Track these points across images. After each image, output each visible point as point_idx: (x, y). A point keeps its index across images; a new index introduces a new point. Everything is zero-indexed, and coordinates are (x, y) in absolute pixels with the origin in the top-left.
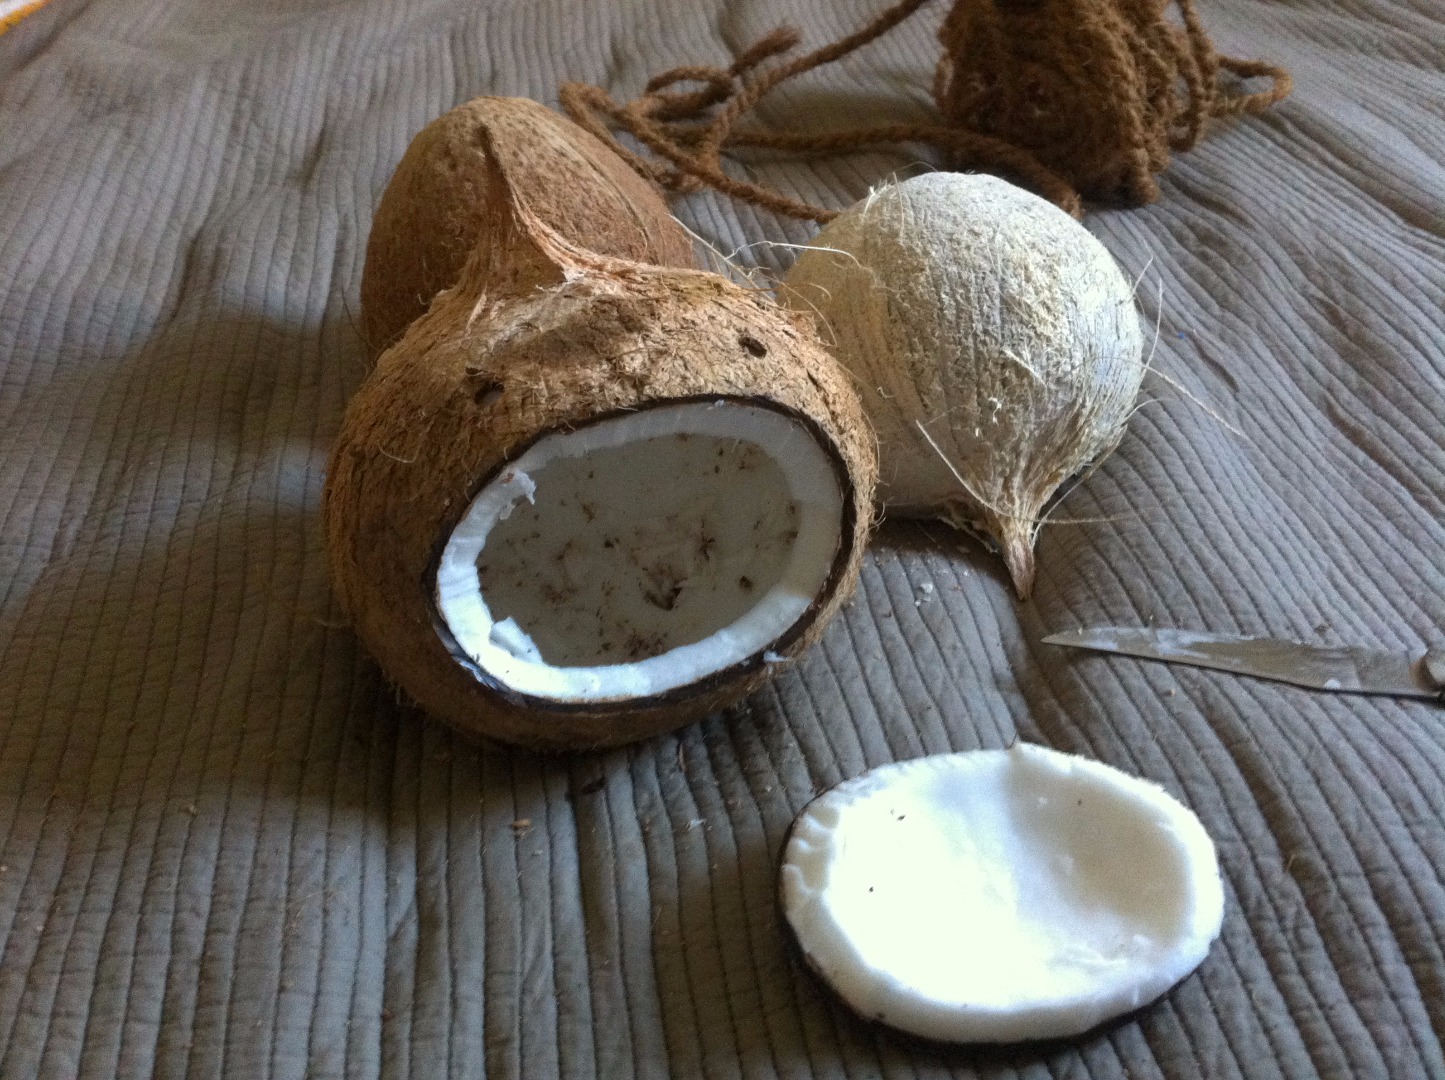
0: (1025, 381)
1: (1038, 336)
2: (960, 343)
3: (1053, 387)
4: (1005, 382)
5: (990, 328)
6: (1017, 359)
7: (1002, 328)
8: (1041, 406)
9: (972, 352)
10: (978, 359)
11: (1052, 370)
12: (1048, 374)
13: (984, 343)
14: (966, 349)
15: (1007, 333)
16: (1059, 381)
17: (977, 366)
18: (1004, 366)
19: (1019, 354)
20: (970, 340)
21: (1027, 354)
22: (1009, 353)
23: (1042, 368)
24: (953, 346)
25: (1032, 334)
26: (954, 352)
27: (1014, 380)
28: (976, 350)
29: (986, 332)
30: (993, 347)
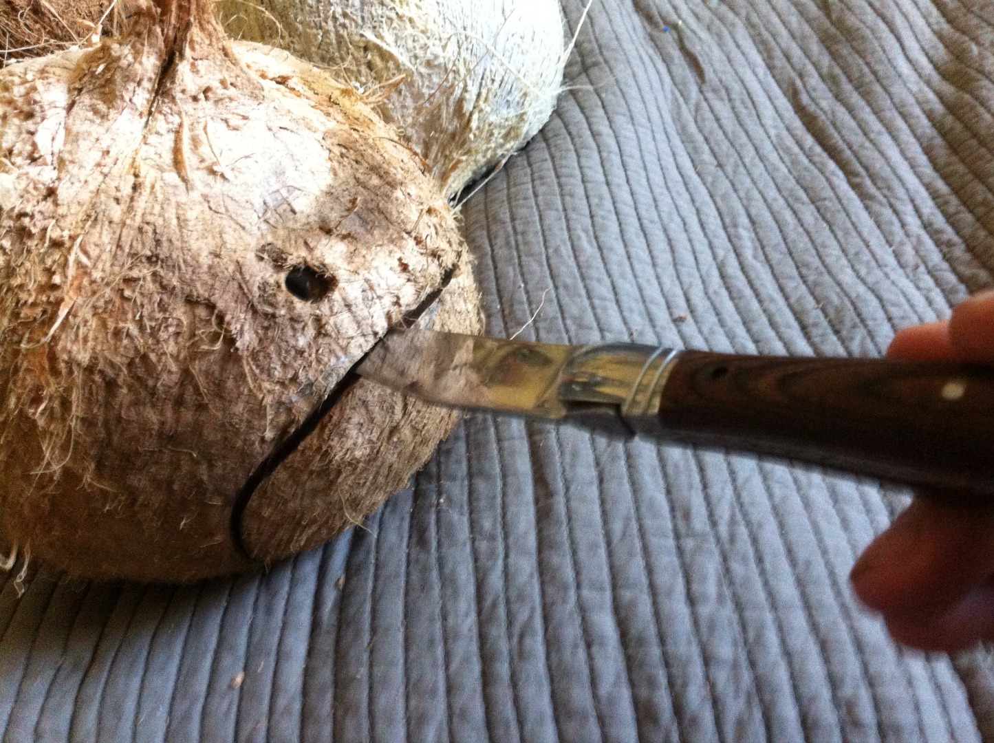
0: (391, 64)
1: (399, 17)
2: (321, 28)
3: (423, 70)
4: (370, 66)
5: (348, 11)
6: (378, 42)
7: (362, 10)
8: (415, 90)
9: (333, 36)
10: (339, 43)
11: (420, 53)
12: (416, 57)
13: (344, 26)
14: (326, 33)
15: (366, 15)
16: (429, 64)
17: (339, 49)
18: (366, 49)
19: (379, 36)
20: (330, 23)
21: (389, 36)
22: (370, 35)
23: (408, 50)
24: (315, 31)
25: (393, 15)
26: (316, 36)
27: (378, 62)
28: (337, 32)
29: (345, 15)
30: (352, 29)
